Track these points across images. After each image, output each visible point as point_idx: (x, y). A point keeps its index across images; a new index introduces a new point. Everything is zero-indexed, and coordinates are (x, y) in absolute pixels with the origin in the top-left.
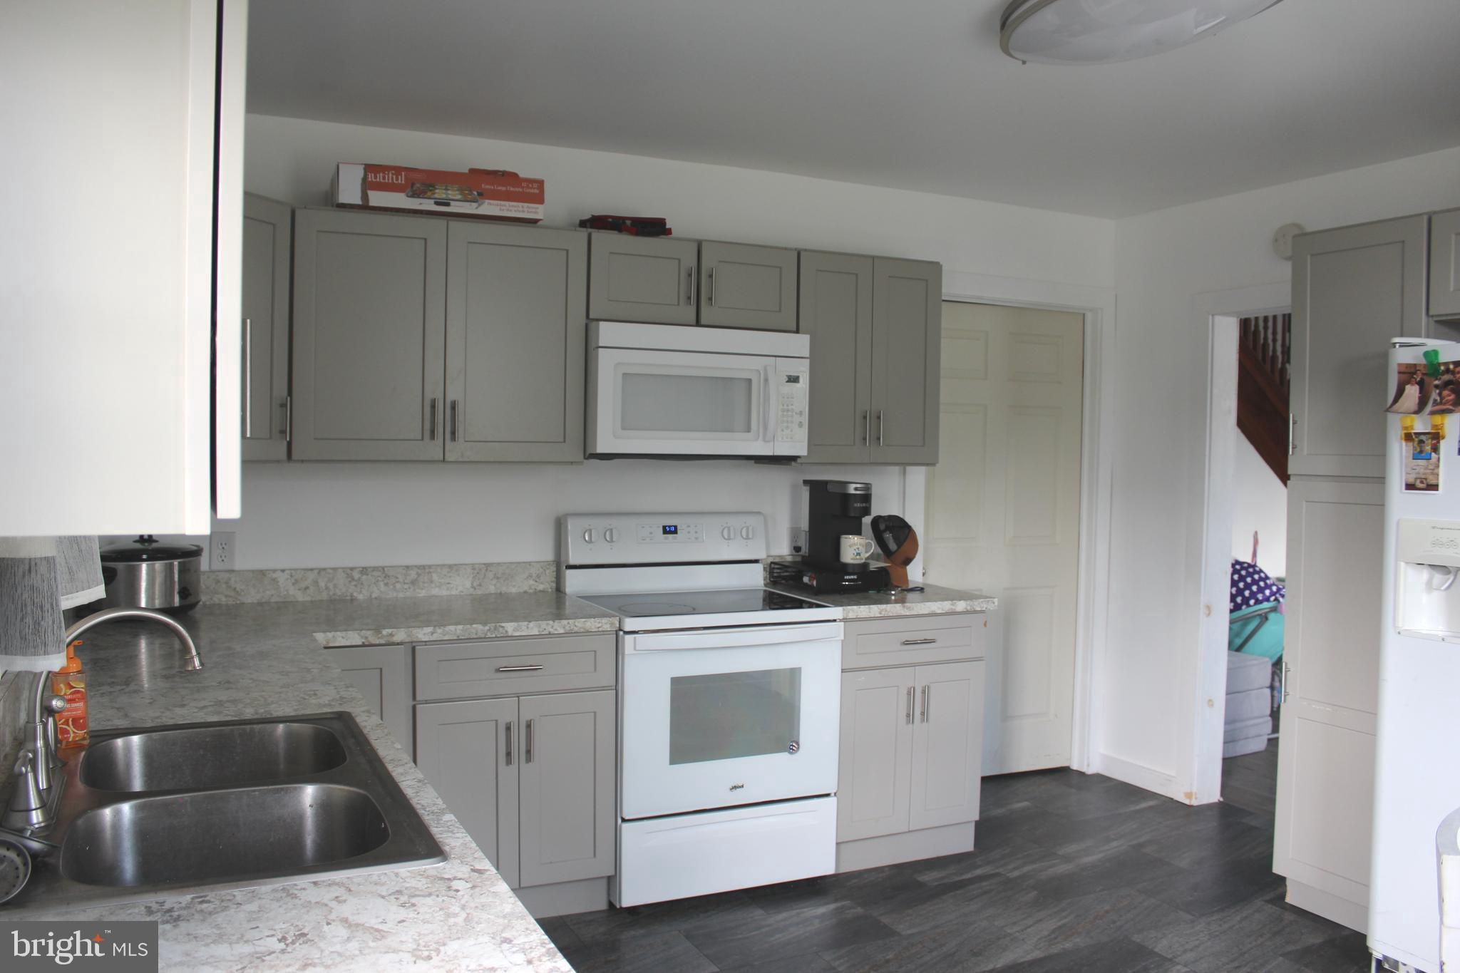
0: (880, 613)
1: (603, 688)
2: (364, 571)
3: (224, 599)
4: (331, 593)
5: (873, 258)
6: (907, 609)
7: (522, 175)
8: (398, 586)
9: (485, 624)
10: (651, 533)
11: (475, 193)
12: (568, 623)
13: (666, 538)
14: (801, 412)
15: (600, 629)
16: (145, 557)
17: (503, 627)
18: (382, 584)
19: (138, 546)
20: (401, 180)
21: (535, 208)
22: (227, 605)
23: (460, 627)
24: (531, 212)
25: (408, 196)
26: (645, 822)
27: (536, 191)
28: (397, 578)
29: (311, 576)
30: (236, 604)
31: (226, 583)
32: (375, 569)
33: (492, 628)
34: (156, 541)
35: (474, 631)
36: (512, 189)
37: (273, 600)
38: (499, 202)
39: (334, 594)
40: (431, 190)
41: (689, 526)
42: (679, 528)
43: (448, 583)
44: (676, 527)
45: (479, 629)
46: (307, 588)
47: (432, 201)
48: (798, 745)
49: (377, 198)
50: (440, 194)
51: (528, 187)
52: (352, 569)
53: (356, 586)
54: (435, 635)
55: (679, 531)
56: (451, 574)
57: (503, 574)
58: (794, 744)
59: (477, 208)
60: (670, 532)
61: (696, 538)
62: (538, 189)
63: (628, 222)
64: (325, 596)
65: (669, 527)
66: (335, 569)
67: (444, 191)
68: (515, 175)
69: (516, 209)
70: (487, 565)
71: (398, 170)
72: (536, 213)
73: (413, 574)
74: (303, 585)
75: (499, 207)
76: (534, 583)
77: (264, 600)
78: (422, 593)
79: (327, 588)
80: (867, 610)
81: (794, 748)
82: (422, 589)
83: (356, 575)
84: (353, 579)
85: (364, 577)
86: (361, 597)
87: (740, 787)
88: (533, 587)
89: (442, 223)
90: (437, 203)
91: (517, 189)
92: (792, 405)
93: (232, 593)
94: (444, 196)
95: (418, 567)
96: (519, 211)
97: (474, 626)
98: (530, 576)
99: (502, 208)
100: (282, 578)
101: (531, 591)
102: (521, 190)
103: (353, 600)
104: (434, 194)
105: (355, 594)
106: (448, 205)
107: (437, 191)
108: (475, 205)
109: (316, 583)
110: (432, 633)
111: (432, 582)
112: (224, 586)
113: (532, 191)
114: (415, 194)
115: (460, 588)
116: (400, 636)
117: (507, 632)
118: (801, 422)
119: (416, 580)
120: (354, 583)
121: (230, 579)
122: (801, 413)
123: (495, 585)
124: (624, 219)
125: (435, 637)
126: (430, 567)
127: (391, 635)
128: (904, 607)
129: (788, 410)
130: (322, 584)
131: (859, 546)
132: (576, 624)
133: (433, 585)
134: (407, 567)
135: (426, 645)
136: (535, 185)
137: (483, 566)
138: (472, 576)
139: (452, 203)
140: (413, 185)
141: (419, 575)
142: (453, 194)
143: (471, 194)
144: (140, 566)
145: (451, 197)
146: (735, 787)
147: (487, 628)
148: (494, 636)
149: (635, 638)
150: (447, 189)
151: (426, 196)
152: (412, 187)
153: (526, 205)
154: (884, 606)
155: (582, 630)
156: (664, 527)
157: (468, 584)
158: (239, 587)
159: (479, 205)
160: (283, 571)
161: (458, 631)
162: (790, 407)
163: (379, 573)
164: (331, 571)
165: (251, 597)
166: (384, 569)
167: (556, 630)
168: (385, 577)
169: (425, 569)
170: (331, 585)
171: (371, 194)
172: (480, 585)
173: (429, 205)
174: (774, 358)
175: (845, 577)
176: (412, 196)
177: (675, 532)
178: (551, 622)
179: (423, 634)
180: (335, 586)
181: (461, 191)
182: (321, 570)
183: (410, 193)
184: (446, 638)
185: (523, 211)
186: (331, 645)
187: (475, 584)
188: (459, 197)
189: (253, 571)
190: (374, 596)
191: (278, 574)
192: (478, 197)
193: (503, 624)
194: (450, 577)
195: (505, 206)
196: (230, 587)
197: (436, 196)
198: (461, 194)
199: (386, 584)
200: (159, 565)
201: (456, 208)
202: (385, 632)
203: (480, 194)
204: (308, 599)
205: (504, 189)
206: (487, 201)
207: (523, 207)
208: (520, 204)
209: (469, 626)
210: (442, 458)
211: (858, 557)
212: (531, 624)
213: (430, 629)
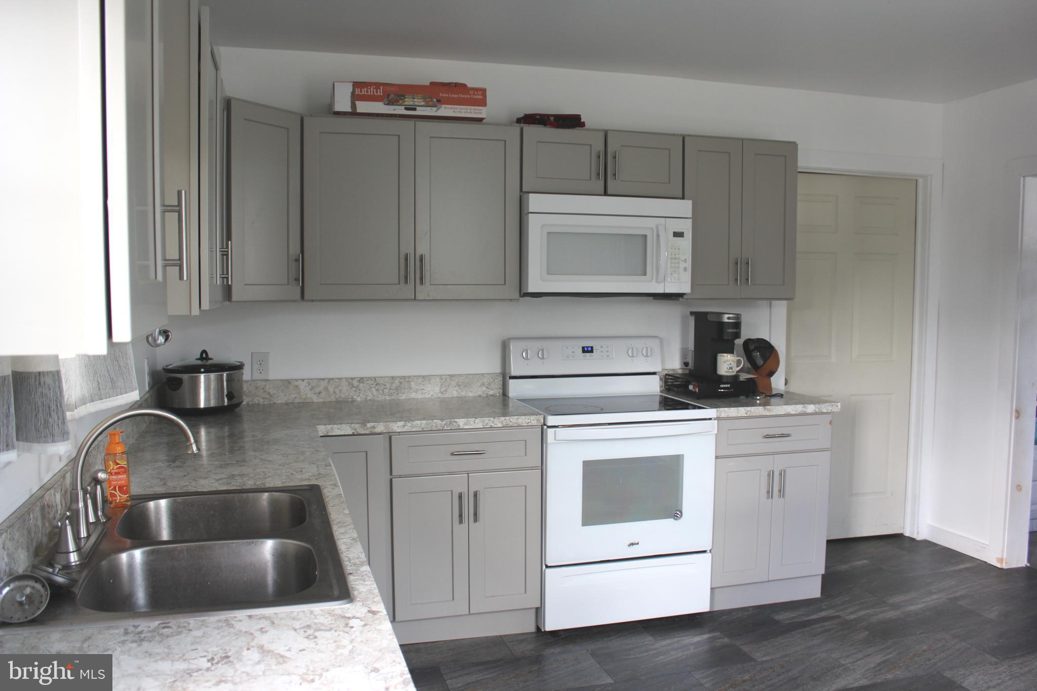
0: (746, 414)
1: (532, 468)
2: (361, 380)
3: (261, 400)
4: (338, 396)
5: (742, 140)
6: (768, 410)
7: (469, 85)
8: (386, 391)
9: (442, 420)
10: (573, 352)
11: (435, 100)
12: (505, 419)
13: (585, 356)
14: (685, 259)
15: (529, 424)
16: (202, 370)
17: (456, 422)
18: (374, 390)
19: (199, 362)
20: (380, 93)
21: (480, 110)
22: (264, 405)
23: (424, 422)
24: (477, 113)
25: (385, 104)
26: (563, 568)
27: (480, 97)
28: (385, 385)
29: (323, 384)
30: (270, 404)
31: (263, 389)
32: (369, 379)
33: (448, 423)
34: (212, 359)
35: (434, 425)
36: (462, 96)
37: (296, 401)
38: (453, 106)
39: (340, 397)
40: (402, 99)
41: (602, 347)
42: (594, 348)
43: (423, 389)
44: (592, 348)
45: (438, 423)
46: (320, 393)
47: (403, 107)
48: (681, 513)
49: (363, 107)
50: (409, 101)
51: (474, 94)
52: (352, 379)
53: (355, 391)
54: (406, 427)
55: (594, 351)
56: (424, 383)
57: (463, 382)
58: (678, 513)
59: (436, 111)
60: (588, 352)
61: (608, 356)
62: (481, 95)
63: (552, 119)
64: (333, 398)
65: (587, 347)
66: (340, 379)
67: (412, 100)
68: (464, 86)
69: (466, 111)
70: (452, 376)
71: (377, 85)
72: (481, 113)
73: (397, 381)
74: (317, 390)
75: (452, 110)
76: (486, 389)
77: (289, 401)
78: (403, 397)
79: (334, 393)
80: (736, 411)
81: (678, 515)
82: (403, 393)
83: (355, 383)
84: (353, 386)
85: (361, 385)
86: (359, 399)
87: (636, 544)
88: (486, 392)
89: (410, 123)
90: (407, 109)
91: (466, 96)
92: (679, 254)
93: (268, 396)
94: (412, 103)
95: (401, 377)
96: (468, 113)
97: (435, 421)
98: (483, 384)
99: (455, 110)
100: (302, 385)
101: (484, 395)
102: (469, 97)
103: (353, 401)
104: (405, 102)
105: (355, 397)
106: (415, 109)
107: (406, 100)
108: (435, 109)
109: (326, 389)
110: (404, 426)
111: (410, 388)
112: (262, 391)
113: (478, 97)
114: (390, 103)
115: (431, 393)
116: (380, 428)
117: (459, 425)
118: (685, 268)
119: (399, 387)
120: (354, 389)
121: (266, 386)
122: (685, 261)
123: (457, 391)
124: (548, 116)
125: (405, 429)
126: (409, 377)
127: (374, 427)
128: (765, 409)
129: (675, 259)
130: (331, 390)
131: (731, 362)
132: (511, 420)
133: (412, 391)
134: (393, 377)
135: (399, 435)
136: (480, 93)
137: (448, 376)
138: (440, 384)
139: (418, 108)
140: (389, 95)
141: (401, 383)
142: (418, 101)
143: (432, 101)
144: (199, 377)
145: (416, 103)
146: (632, 544)
147: (445, 422)
148: (449, 428)
149: (555, 431)
150: (413, 98)
151: (398, 104)
152: (388, 97)
153: (472, 108)
154: (749, 408)
155: (515, 425)
156: (583, 348)
157: (437, 390)
158: (272, 392)
159: (438, 109)
160: (303, 380)
161: (423, 425)
162: (677, 256)
163: (372, 382)
164: (337, 380)
165: (281, 399)
166: (375, 379)
167: (496, 424)
168: (376, 385)
169: (406, 379)
170: (337, 391)
171: (358, 103)
172: (446, 391)
173: (400, 110)
174: (664, 219)
175: (721, 386)
176: (388, 104)
177: (592, 351)
178: (492, 419)
179: (397, 426)
180: (340, 391)
181: (424, 99)
182: (330, 380)
183: (387, 102)
184: (414, 430)
185: (471, 113)
186: (330, 434)
187: (442, 390)
188: (423, 103)
189: (282, 380)
190: (369, 398)
191: (299, 383)
192: (437, 103)
193: (456, 420)
194: (424, 385)
195: (457, 109)
196: (265, 391)
197: (406, 103)
198: (424, 101)
199: (377, 390)
200: (213, 376)
201: (420, 112)
202: (369, 425)
203: (439, 101)
204: (321, 400)
205: (456, 96)
206: (444, 106)
207: (470, 109)
208: (468, 107)
209: (430, 421)
210: (414, 298)
211: (730, 370)
212: (477, 420)
213: (402, 423)
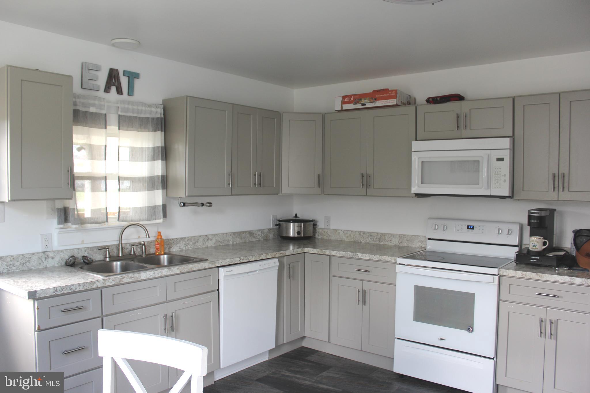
0: (522, 276)
1: (391, 284)
2: (364, 233)
3: (326, 237)
4: (355, 239)
5: (559, 93)
6: (540, 276)
7: (390, 89)
8: (375, 239)
9: (352, 252)
10: (462, 228)
11: (374, 99)
12: (379, 257)
13: (468, 231)
14: (505, 175)
15: (391, 261)
16: (291, 221)
17: (357, 255)
18: (369, 238)
19: (292, 218)
20: (352, 99)
21: (394, 101)
22: (327, 239)
23: (345, 252)
24: (392, 102)
25: (354, 104)
27: (394, 94)
28: (374, 236)
29: (349, 233)
31: (327, 232)
32: (368, 232)
33: (354, 254)
34: (299, 217)
35: (349, 255)
36: (386, 95)
37: (339, 239)
38: (381, 101)
39: (356, 240)
40: (360, 101)
41: (479, 227)
42: (475, 227)
43: (391, 241)
44: (473, 226)
45: (350, 254)
46: (348, 237)
47: (361, 105)
48: (473, 329)
49: (346, 107)
50: (363, 102)
51: (391, 93)
52: (361, 232)
53: (362, 238)
55: (475, 228)
56: (391, 237)
57: (410, 239)
58: (470, 328)
59: (374, 104)
60: (471, 229)
61: (483, 232)
62: (395, 93)
63: (431, 99)
64: (352, 240)
65: (471, 226)
66: (356, 231)
67: (364, 100)
68: (388, 89)
70: (404, 235)
71: (351, 96)
72: (394, 102)
73: (379, 235)
74: (347, 236)
75: (381, 103)
77: (336, 239)
78: (382, 243)
79: (353, 238)
80: (515, 273)
81: (470, 330)
82: (382, 241)
83: (362, 234)
84: (361, 236)
85: (364, 235)
86: (363, 242)
87: (444, 340)
89: (365, 111)
90: (362, 105)
91: (388, 95)
92: (500, 172)
93: (328, 236)
94: (364, 102)
95: (381, 234)
96: (388, 103)
97: (349, 253)
99: (382, 103)
100: (341, 232)
102: (389, 95)
103: (361, 243)
104: (361, 102)
105: (361, 241)
106: (365, 105)
107: (362, 101)
108: (374, 103)
109: (350, 235)
110: (336, 253)
111: (385, 239)
112: (326, 233)
113: (393, 94)
114: (356, 103)
115: (395, 243)
117: (359, 257)
118: (505, 180)
119: (380, 238)
120: (361, 237)
121: (328, 231)
123: (407, 243)
125: (337, 255)
126: (385, 234)
127: (325, 252)
128: (537, 275)
129: (498, 174)
130: (352, 236)
132: (382, 257)
133: (386, 241)
134: (377, 233)
135: (335, 257)
136: (394, 92)
137: (403, 235)
138: (399, 239)
139: (367, 104)
140: (355, 100)
141: (381, 236)
142: (367, 101)
143: (373, 100)
144: (291, 224)
145: (366, 102)
146: (442, 339)
147: (353, 254)
148: (355, 257)
149: (399, 266)
150: (365, 100)
151: (359, 103)
152: (355, 101)
153: (390, 100)
154: (525, 273)
155: (384, 260)
156: (468, 226)
157: (397, 242)
158: (330, 234)
159: (375, 103)
160: (341, 230)
161: (344, 254)
162: (499, 173)
163: (369, 234)
164: (355, 232)
165: (333, 238)
166: (370, 233)
167: (375, 259)
168: (371, 236)
169: (383, 235)
170: (354, 237)
171: (343, 105)
172: (401, 242)
173: (359, 106)
174: (490, 150)
175: (532, 257)
176: (355, 104)
177: (473, 228)
178: (373, 256)
179: (334, 253)
180: (356, 237)
181: (369, 99)
182: (352, 231)
183: (354, 103)
184: (340, 255)
185: (389, 103)
187: (400, 242)
188: (369, 101)
189: (333, 230)
190: (367, 242)
191: (340, 231)
192: (375, 101)
193: (357, 254)
194: (391, 238)
195: (383, 102)
196: (328, 234)
197: (362, 103)
198: (369, 100)
199: (371, 238)
200: (296, 224)
201: (368, 105)
203: (375, 99)
204: (348, 240)
205: (383, 95)
206: (378, 101)
208: (388, 100)
209: (347, 253)
210: (366, 195)
212: (367, 255)
